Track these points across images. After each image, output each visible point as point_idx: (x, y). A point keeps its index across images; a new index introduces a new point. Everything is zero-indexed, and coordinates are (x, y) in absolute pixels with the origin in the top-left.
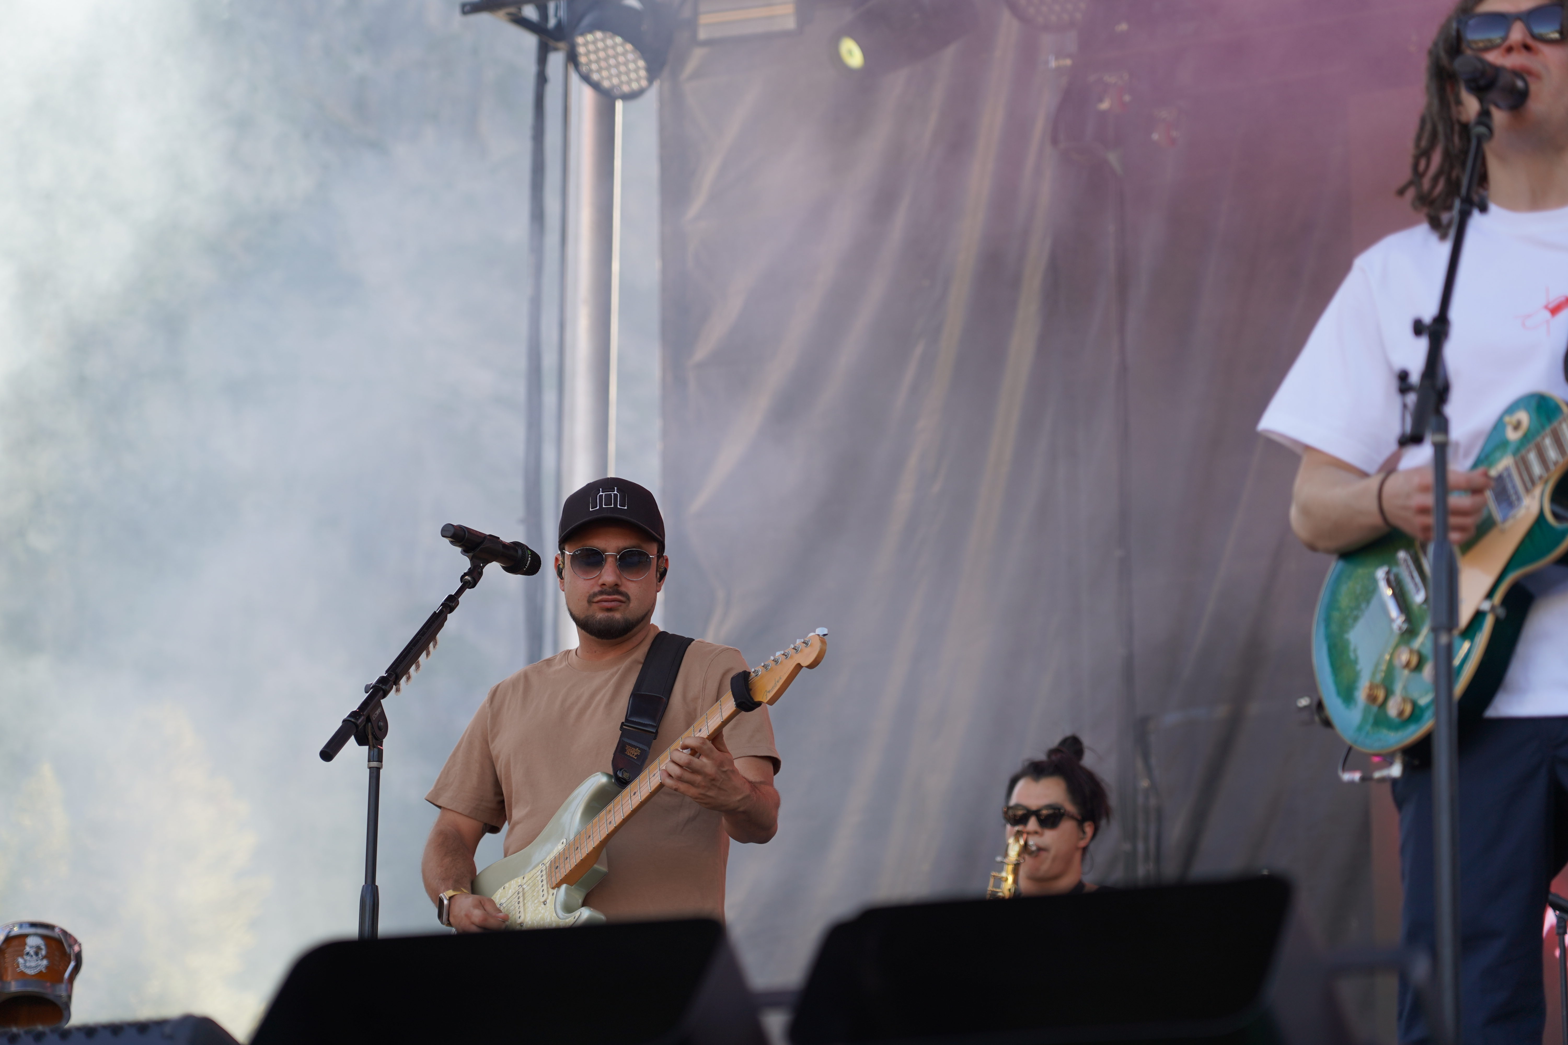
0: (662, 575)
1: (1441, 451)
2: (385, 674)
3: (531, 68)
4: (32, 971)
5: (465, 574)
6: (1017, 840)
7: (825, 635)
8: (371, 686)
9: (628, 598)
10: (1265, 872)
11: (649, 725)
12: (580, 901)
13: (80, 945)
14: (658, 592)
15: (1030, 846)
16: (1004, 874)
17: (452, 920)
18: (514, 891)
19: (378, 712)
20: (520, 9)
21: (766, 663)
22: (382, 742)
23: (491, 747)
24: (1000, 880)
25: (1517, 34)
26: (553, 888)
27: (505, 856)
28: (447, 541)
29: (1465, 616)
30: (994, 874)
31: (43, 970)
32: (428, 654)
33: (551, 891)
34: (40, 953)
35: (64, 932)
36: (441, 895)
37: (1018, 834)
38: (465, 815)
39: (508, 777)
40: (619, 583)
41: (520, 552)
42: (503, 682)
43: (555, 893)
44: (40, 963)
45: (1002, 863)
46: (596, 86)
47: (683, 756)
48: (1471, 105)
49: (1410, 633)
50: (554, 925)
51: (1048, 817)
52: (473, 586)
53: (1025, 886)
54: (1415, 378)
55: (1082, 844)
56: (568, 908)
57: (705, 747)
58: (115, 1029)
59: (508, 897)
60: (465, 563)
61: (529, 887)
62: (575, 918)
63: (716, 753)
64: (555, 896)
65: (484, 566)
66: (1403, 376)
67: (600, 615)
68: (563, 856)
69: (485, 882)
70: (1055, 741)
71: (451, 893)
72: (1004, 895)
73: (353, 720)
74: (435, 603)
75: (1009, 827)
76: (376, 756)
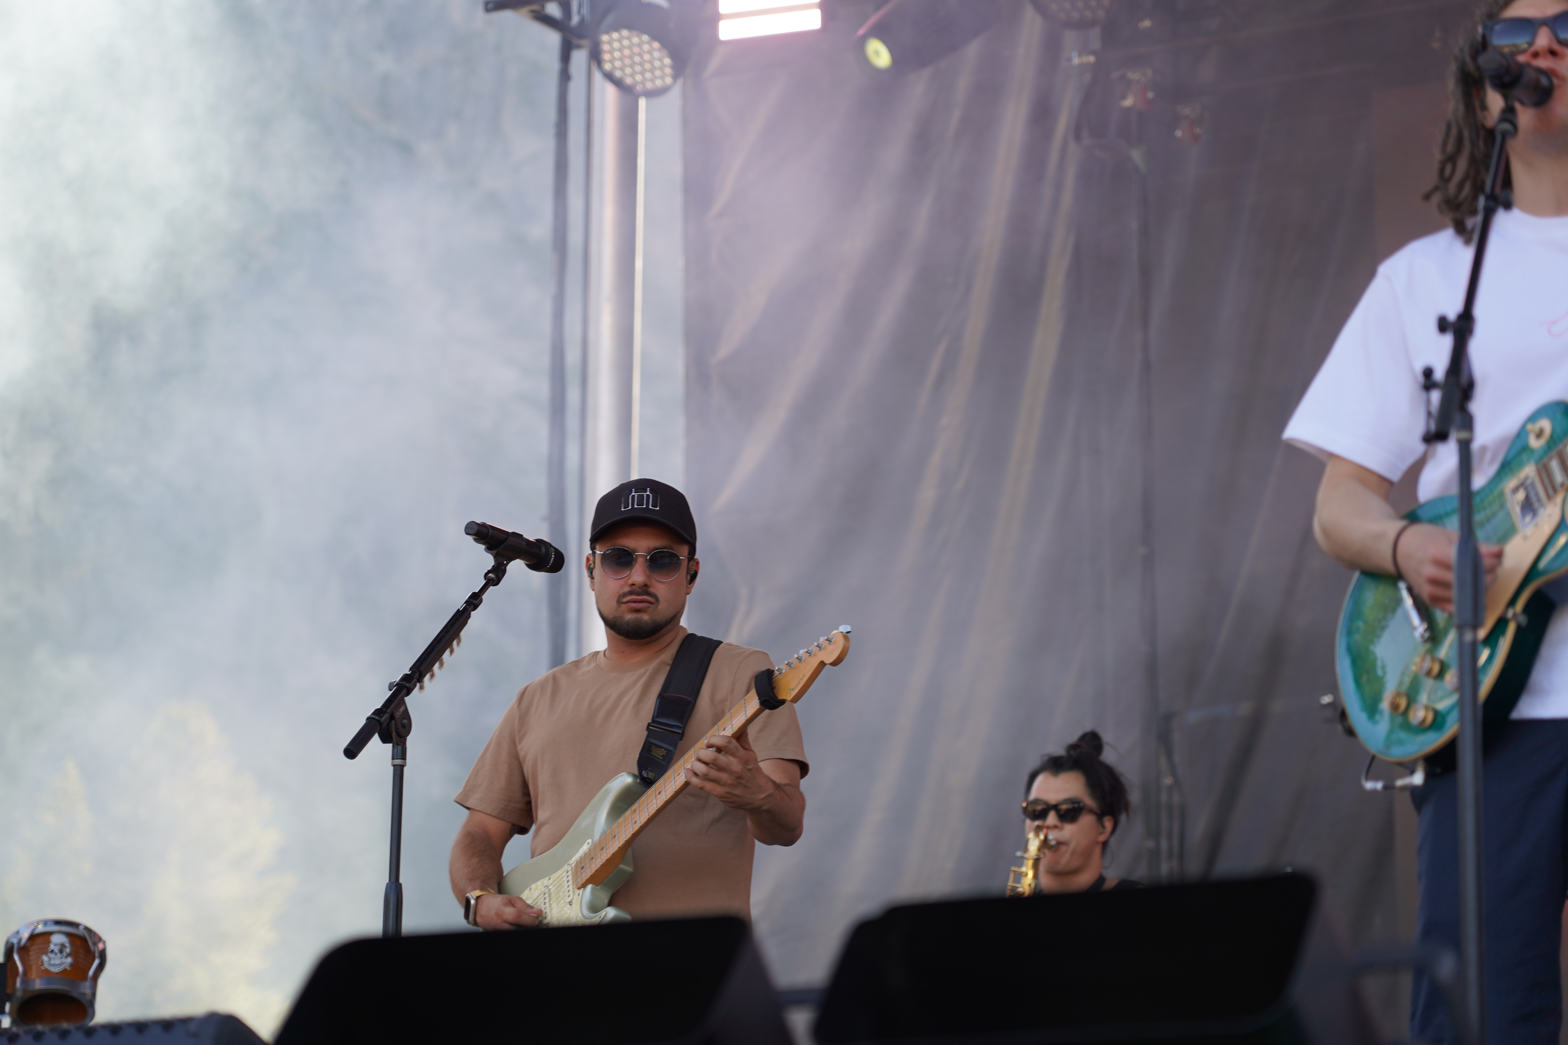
0: (693, 577)
2: (409, 671)
3: (555, 65)
4: (57, 969)
5: (489, 572)
6: (1037, 835)
7: (848, 632)
8: (395, 684)
9: (657, 600)
10: (1289, 870)
11: (678, 726)
12: (606, 901)
13: (104, 942)
14: (688, 594)
15: (1050, 841)
16: (1024, 869)
17: (479, 919)
18: (540, 892)
19: (402, 709)
20: (543, 6)
21: (789, 661)
22: (406, 739)
23: (519, 748)
24: (1019, 876)
25: (1541, 39)
26: (579, 888)
27: (532, 857)
28: (470, 539)
30: (1013, 868)
31: (68, 968)
32: (452, 652)
33: (577, 891)
34: (64, 951)
35: (87, 929)
36: (468, 894)
37: (1038, 829)
38: (494, 816)
39: (535, 778)
40: (649, 583)
41: (543, 549)
42: (532, 683)
43: (581, 894)
44: (64, 961)
45: (1022, 858)
46: (618, 83)
47: (709, 754)
49: (1433, 641)
50: (580, 924)
51: (1068, 811)
52: (497, 584)
53: (1047, 883)
54: (1439, 374)
55: (1102, 838)
56: (594, 908)
57: (731, 746)
58: (140, 1027)
59: (535, 898)
60: (488, 561)
61: (555, 888)
62: (600, 917)
63: (742, 752)
64: (580, 896)
65: (507, 564)
66: (1428, 373)
67: (629, 617)
68: (589, 856)
69: (512, 882)
70: (1073, 737)
71: (478, 893)
72: (1024, 891)
73: (377, 718)
74: (459, 602)
75: (1028, 822)
76: (400, 754)
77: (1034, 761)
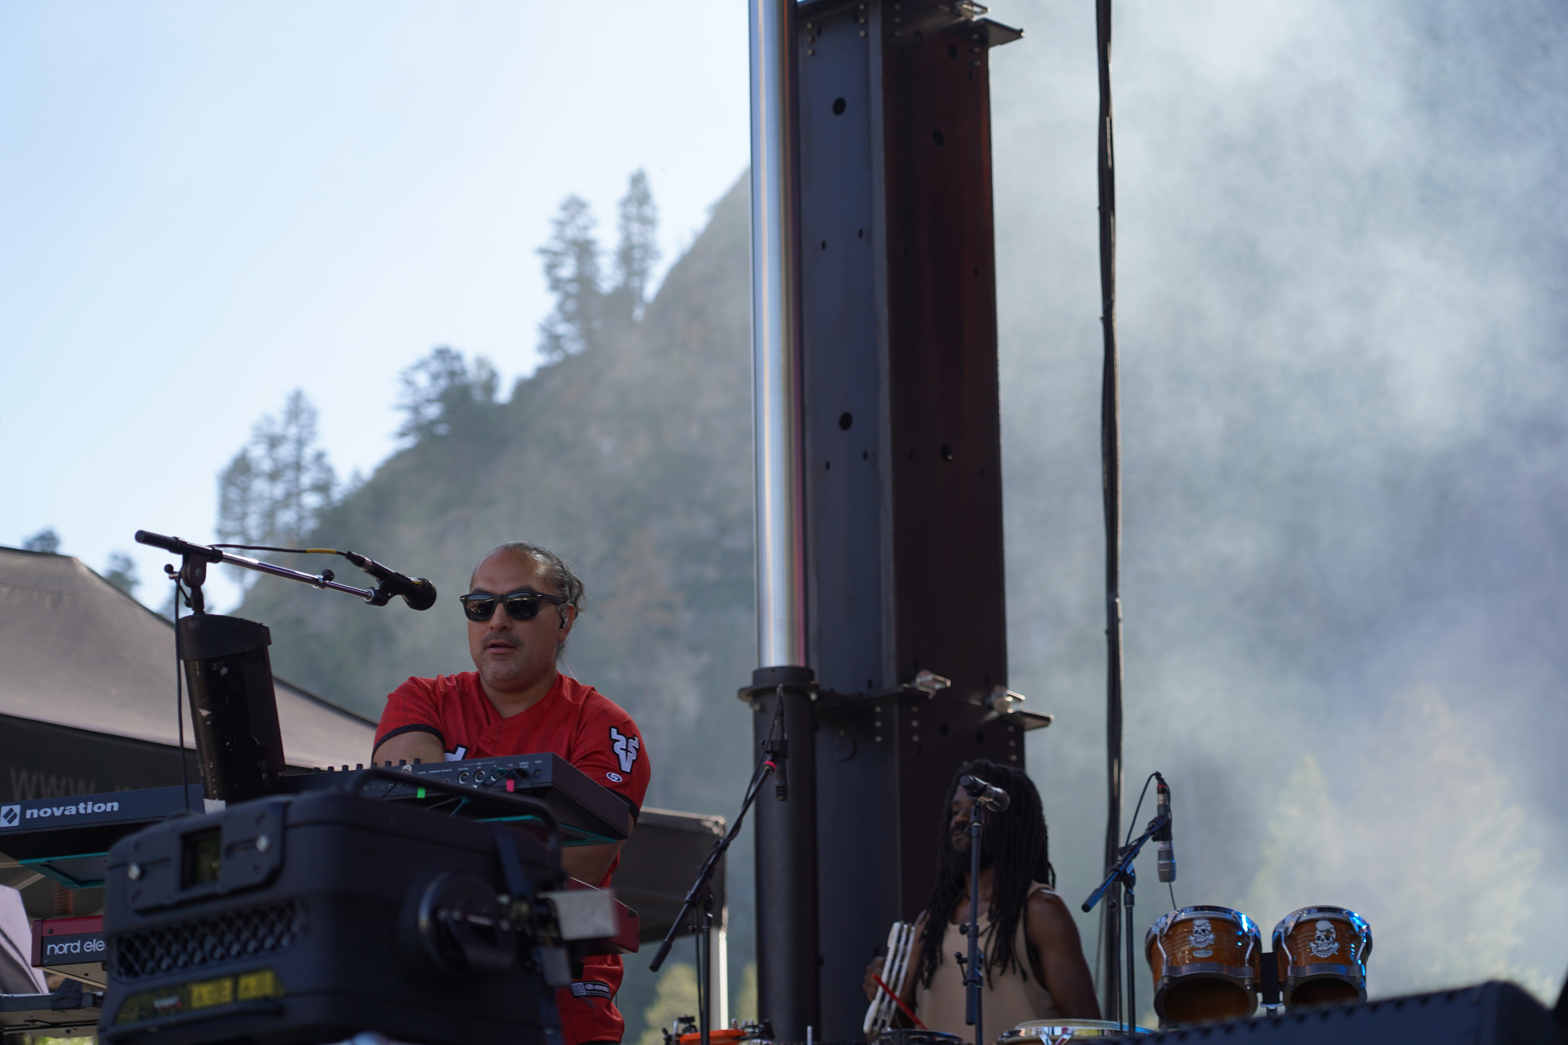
4: (1325, 955)
13: (1368, 925)
31: (1335, 953)
34: (1330, 936)
35: (1351, 914)
44: (1331, 946)
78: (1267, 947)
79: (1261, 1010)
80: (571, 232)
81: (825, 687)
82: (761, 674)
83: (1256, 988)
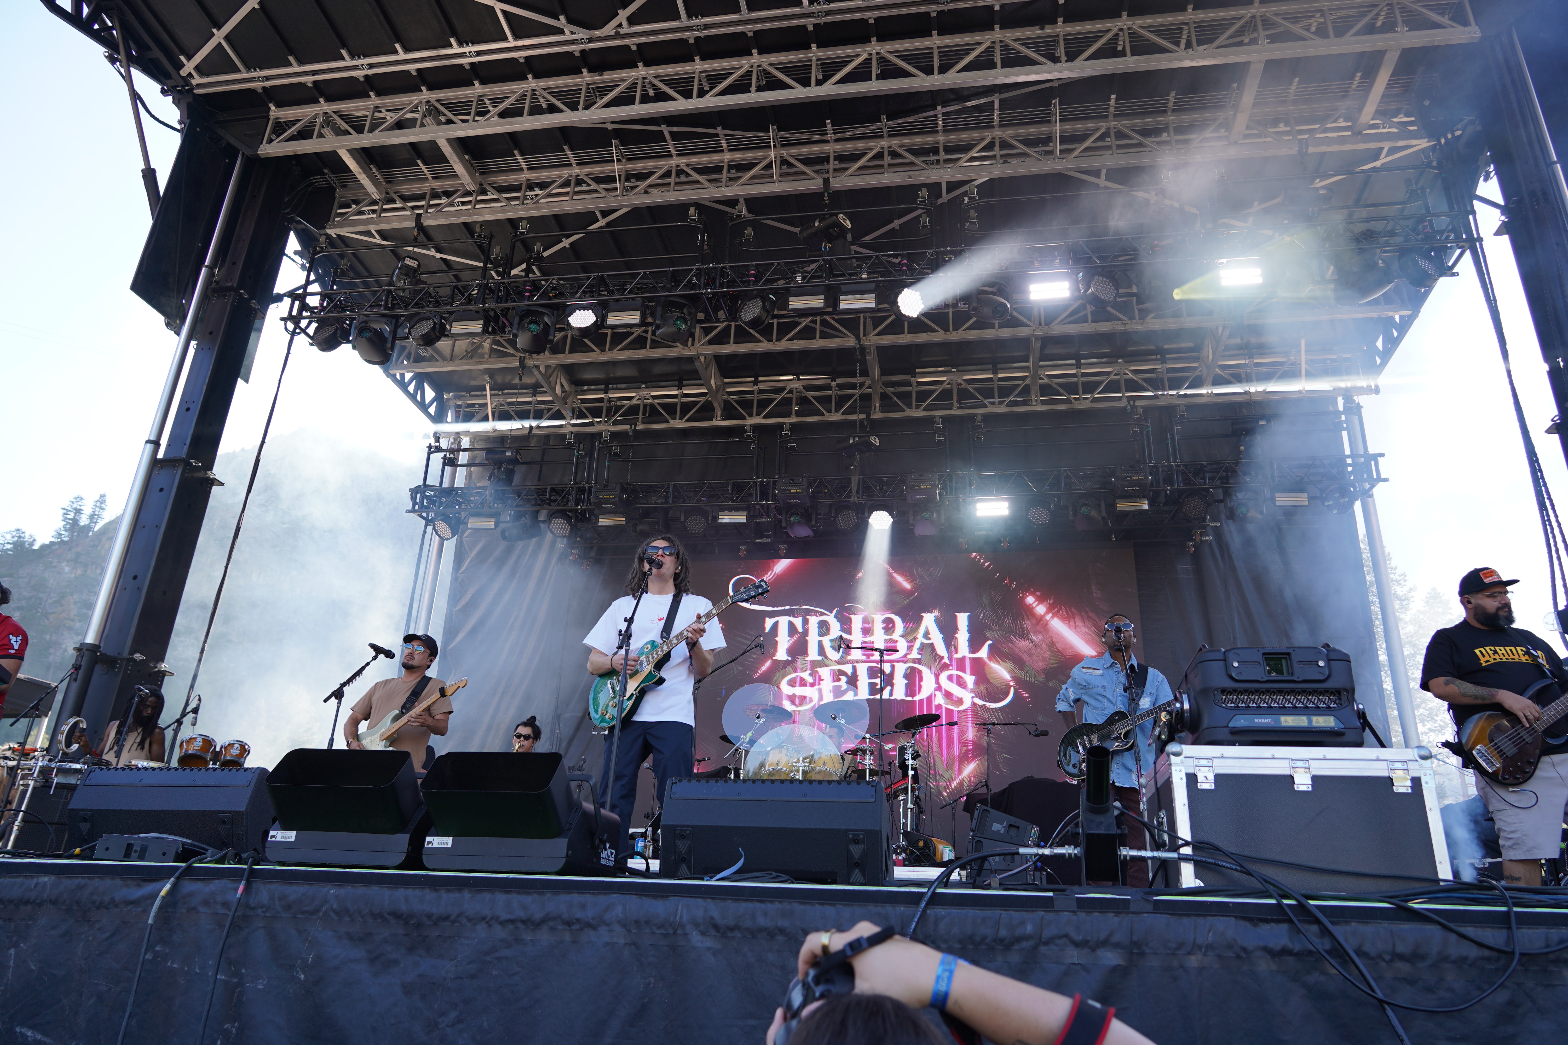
0: (433, 663)
1: (627, 651)
2: (346, 681)
3: (423, 529)
4: (235, 754)
5: (374, 657)
6: (518, 742)
7: (467, 679)
8: (341, 684)
13: (250, 748)
15: (521, 744)
17: (350, 747)
19: (342, 691)
20: (422, 514)
22: (342, 698)
23: (372, 698)
25: (660, 552)
27: (368, 728)
28: (370, 648)
29: (628, 695)
31: (238, 753)
32: (359, 677)
34: (238, 749)
35: (246, 744)
36: (349, 739)
38: (360, 714)
39: (374, 706)
40: (413, 653)
41: (390, 653)
42: (380, 681)
44: (237, 751)
46: (439, 536)
47: (423, 708)
48: (647, 567)
49: (614, 697)
51: (526, 737)
52: (375, 661)
55: (533, 746)
57: (430, 707)
60: (374, 654)
63: (433, 708)
65: (379, 655)
66: (620, 631)
68: (385, 732)
71: (351, 738)
73: (334, 692)
74: (364, 664)
75: (517, 738)
76: (340, 703)
77: (520, 722)
78: (218, 749)
79: (211, 766)
80: (75, 506)
81: (103, 652)
82: (82, 644)
83: (211, 760)
